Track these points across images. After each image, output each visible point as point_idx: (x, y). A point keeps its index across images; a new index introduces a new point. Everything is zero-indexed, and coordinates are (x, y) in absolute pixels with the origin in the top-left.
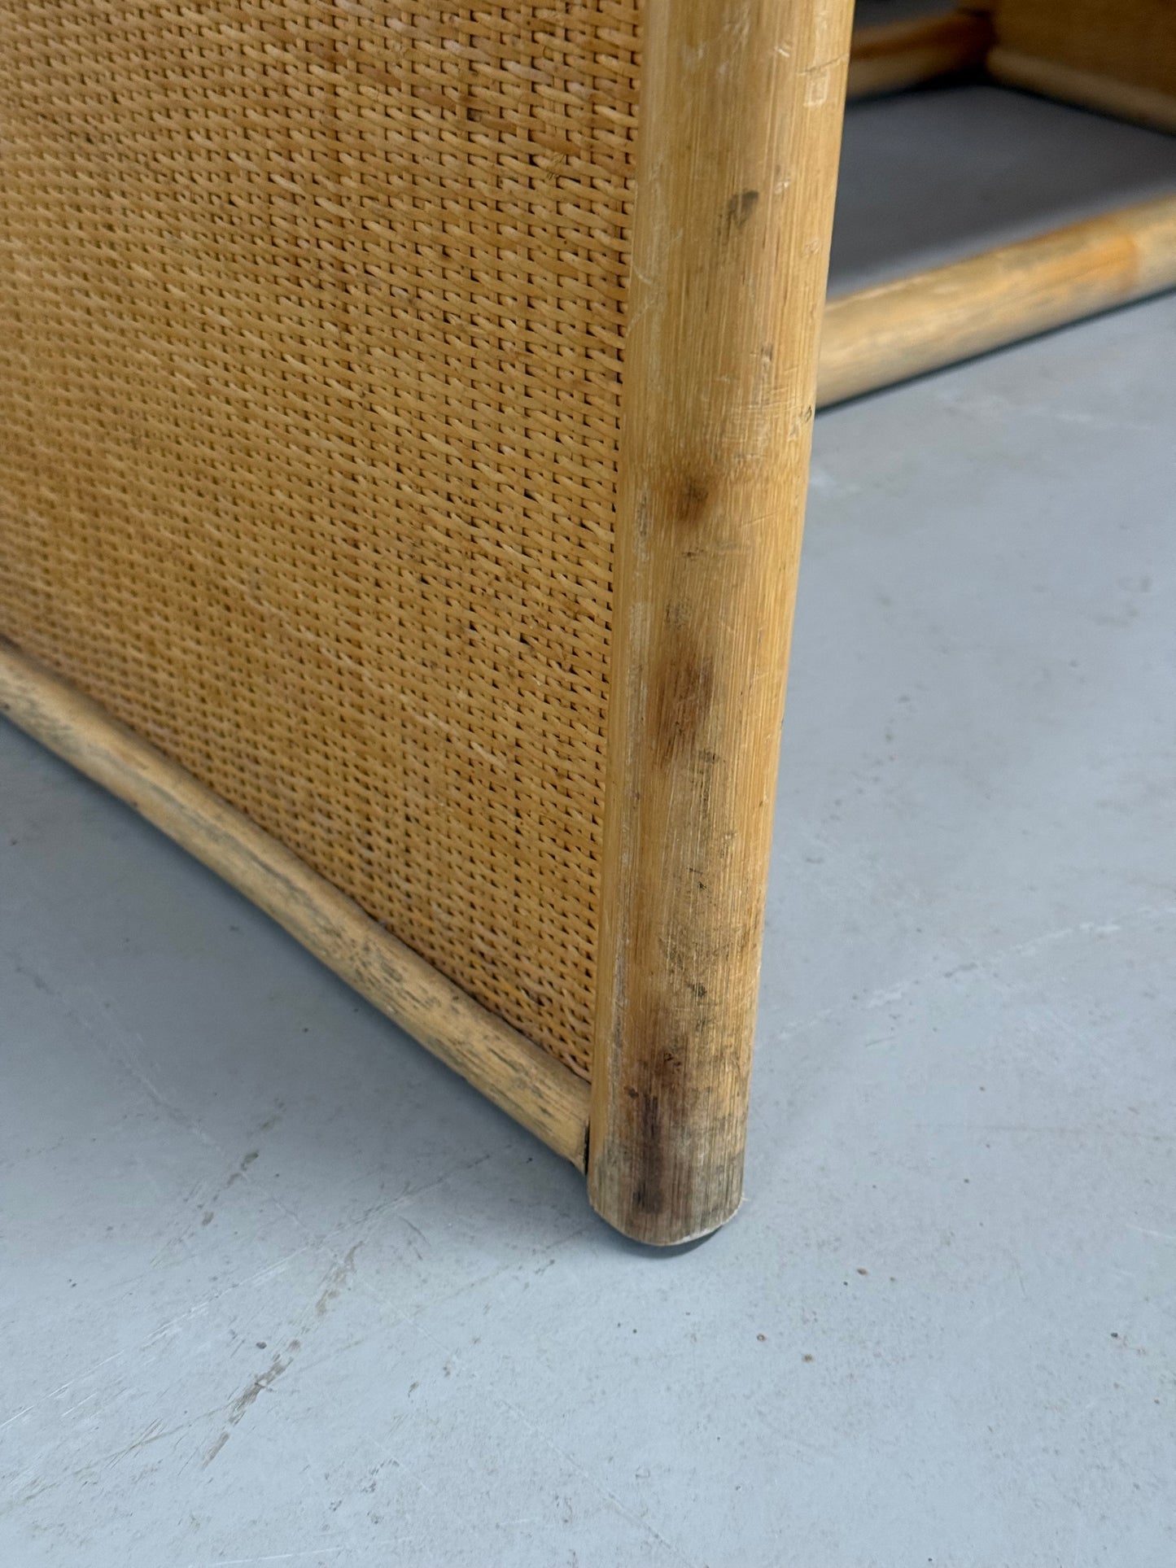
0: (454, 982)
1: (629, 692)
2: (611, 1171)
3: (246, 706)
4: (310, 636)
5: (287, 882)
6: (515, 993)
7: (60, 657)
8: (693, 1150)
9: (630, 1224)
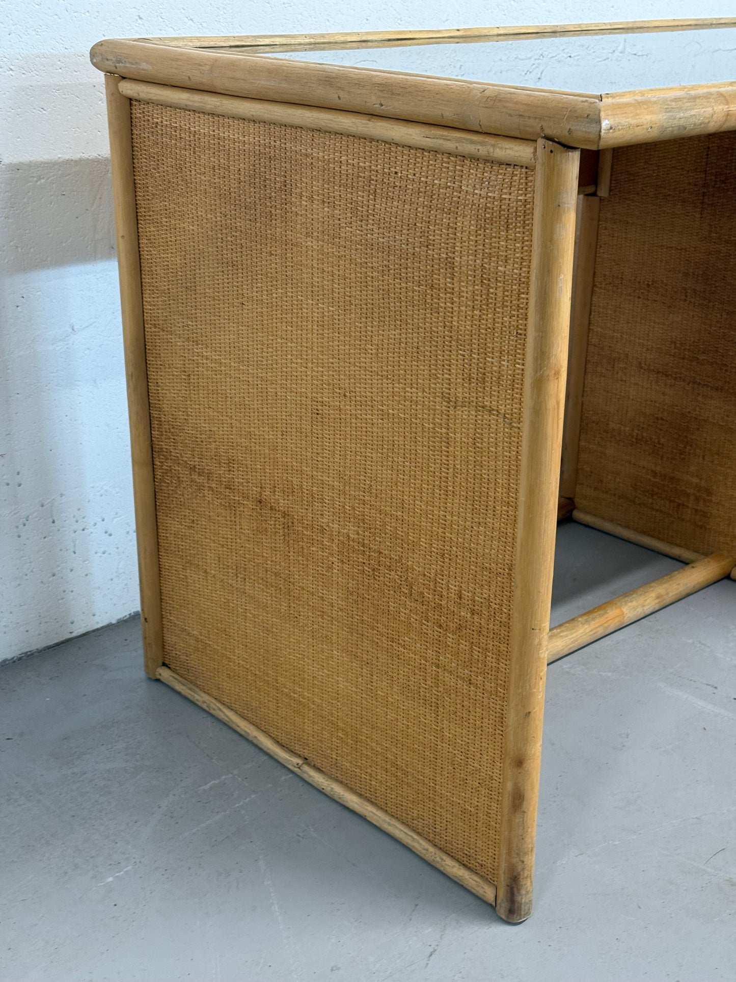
0: (459, 861)
1: (507, 799)
2: (503, 905)
3: (400, 792)
4: (422, 778)
5: (412, 837)
6: (475, 864)
7: (338, 775)
8: (522, 898)
9: (508, 918)
